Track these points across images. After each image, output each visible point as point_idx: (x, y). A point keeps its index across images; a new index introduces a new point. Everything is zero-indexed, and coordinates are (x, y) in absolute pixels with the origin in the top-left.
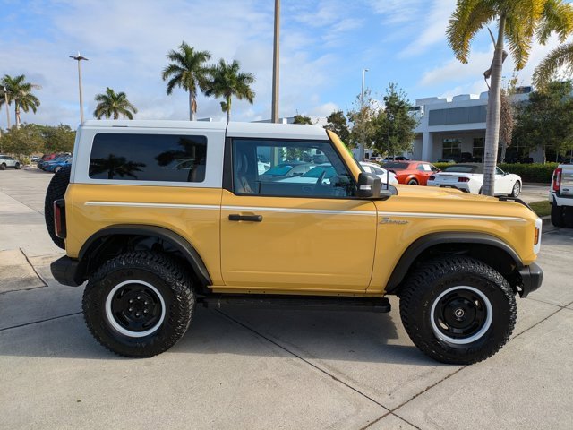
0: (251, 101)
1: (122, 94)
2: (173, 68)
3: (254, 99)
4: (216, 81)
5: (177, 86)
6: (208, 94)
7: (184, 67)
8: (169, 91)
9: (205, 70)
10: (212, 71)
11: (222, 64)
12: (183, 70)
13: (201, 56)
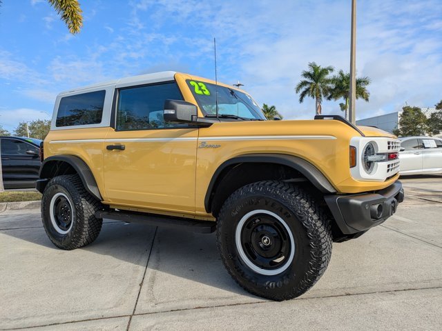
0: (367, 100)
1: (273, 107)
2: (304, 83)
3: (369, 98)
4: (336, 88)
5: (307, 96)
6: (329, 98)
7: (312, 81)
8: (301, 100)
9: (328, 81)
10: (333, 81)
11: (341, 74)
12: (311, 83)
13: (325, 71)
